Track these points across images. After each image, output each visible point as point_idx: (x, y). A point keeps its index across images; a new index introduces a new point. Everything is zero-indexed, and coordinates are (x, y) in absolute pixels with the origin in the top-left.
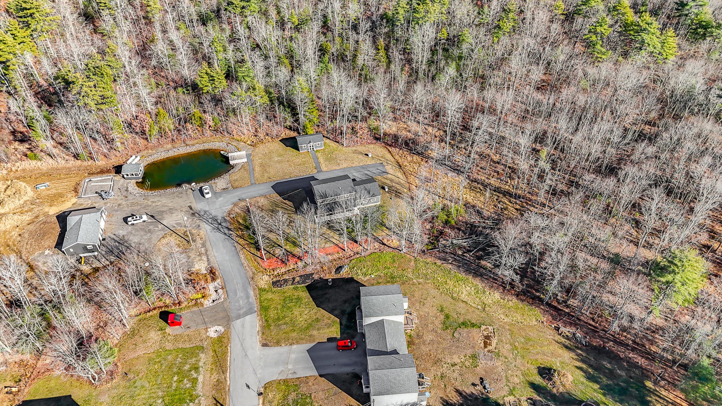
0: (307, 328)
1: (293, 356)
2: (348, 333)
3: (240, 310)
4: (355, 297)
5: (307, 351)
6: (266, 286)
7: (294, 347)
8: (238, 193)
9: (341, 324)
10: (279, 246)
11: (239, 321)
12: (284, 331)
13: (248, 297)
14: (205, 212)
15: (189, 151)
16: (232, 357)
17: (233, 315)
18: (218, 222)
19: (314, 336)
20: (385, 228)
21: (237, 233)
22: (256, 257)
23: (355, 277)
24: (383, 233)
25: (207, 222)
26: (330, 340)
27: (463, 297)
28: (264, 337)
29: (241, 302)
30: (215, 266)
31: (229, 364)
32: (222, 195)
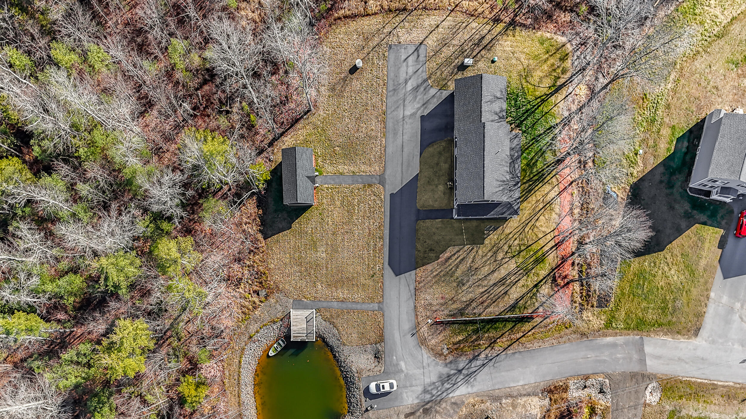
0: (692, 273)
1: (725, 299)
2: (722, 218)
3: (631, 359)
4: (668, 191)
5: (725, 278)
6: (603, 317)
7: (712, 295)
8: (397, 336)
9: (705, 224)
10: (536, 286)
11: (649, 362)
12: (685, 305)
13: (614, 345)
14: (425, 391)
15: (253, 411)
16: (699, 377)
17: (635, 368)
18: (454, 374)
19: (707, 265)
20: (553, 99)
21: (484, 347)
22: (543, 324)
23: (634, 180)
24: (561, 105)
25: (449, 391)
26: (722, 244)
27: (724, 20)
28: (684, 331)
29: (619, 356)
30: (542, 385)
31: (706, 381)
32: (395, 362)
